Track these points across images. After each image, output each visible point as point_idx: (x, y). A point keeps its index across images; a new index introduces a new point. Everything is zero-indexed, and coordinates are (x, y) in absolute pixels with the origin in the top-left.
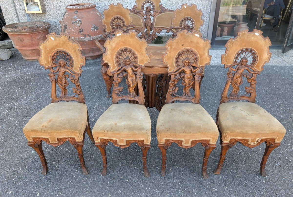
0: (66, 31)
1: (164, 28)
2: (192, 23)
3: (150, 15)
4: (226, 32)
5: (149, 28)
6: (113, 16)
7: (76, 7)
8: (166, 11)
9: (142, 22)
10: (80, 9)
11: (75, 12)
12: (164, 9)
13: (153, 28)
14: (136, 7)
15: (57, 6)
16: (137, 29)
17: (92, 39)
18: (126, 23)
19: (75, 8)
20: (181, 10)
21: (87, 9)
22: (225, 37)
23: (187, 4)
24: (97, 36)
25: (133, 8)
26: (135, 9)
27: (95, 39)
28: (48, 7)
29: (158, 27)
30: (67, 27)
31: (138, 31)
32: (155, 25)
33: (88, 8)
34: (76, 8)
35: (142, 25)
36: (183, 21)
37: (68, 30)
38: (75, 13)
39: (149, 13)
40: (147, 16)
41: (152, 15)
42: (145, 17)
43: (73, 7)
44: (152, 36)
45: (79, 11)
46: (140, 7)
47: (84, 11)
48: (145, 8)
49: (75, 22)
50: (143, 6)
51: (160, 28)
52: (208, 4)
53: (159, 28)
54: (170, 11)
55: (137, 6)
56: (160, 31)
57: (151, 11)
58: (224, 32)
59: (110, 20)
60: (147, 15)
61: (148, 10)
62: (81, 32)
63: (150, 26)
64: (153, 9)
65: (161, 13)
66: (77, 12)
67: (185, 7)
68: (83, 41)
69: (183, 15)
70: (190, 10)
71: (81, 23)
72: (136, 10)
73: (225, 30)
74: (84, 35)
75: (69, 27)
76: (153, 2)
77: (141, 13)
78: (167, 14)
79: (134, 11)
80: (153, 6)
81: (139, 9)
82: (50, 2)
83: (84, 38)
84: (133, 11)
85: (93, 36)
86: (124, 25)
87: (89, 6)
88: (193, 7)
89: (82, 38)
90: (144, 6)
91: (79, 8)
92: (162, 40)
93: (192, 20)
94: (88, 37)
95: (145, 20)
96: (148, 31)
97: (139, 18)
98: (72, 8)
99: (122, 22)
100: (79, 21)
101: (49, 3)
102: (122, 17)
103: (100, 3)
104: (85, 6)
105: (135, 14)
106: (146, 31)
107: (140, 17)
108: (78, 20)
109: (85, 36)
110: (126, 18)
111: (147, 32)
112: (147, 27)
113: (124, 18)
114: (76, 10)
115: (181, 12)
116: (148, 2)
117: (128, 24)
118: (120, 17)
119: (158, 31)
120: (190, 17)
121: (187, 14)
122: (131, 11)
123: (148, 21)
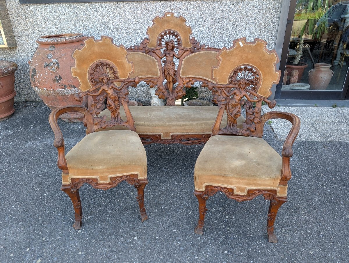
0: (34, 79)
1: (197, 79)
2: (256, 78)
3: (172, 55)
4: (295, 77)
5: (171, 78)
6: (92, 61)
8: (202, 48)
9: (158, 67)
10: (58, 44)
11: (50, 47)
12: (198, 44)
13: (178, 79)
14: (148, 42)
15: (33, 37)
16: (149, 79)
18: (119, 74)
19: (49, 41)
20: (233, 52)
21: (70, 43)
22: (294, 84)
23: (245, 39)
25: (143, 43)
26: (145, 46)
28: (19, 39)
29: (187, 76)
30: (35, 72)
32: (181, 73)
33: (72, 42)
34: (52, 41)
35: (159, 73)
36: (235, 72)
37: (38, 77)
38: (51, 49)
39: (172, 53)
40: (167, 58)
41: (177, 56)
42: (164, 59)
43: (46, 39)
44: (176, 92)
45: (57, 47)
46: (155, 42)
47: (65, 46)
48: (163, 43)
49: (48, 65)
50: (161, 39)
51: (191, 79)
53: (189, 78)
54: (209, 48)
55: (149, 40)
56: (190, 83)
57: (175, 49)
58: (292, 78)
59: (87, 69)
60: (167, 55)
61: (168, 47)
62: (57, 80)
63: (172, 74)
64: (179, 44)
65: (192, 52)
66: (54, 47)
67: (242, 45)
68: (62, 95)
69: (236, 62)
70: (250, 51)
71: (58, 66)
72: (148, 47)
73: (294, 75)
74: (63, 86)
75: (39, 72)
76: (179, 32)
77: (157, 52)
78: (203, 54)
79: (144, 48)
80: (178, 39)
81: (153, 46)
82: (22, 31)
83: (63, 91)
84: (142, 48)
86: (116, 78)
87: (74, 38)
88: (258, 45)
89: (59, 90)
90: (163, 40)
91: (56, 41)
93: (254, 71)
94: (71, 88)
95: (163, 65)
96: (169, 83)
97: (154, 61)
98: (44, 41)
99: (111, 72)
100: (55, 63)
101: (21, 33)
102: (112, 64)
104: (67, 38)
105: (146, 55)
106: (166, 83)
107: (156, 61)
108: (54, 60)
109: (65, 87)
110: (121, 65)
111: (167, 86)
112: (168, 77)
113: (116, 64)
114: (51, 44)
115: (231, 55)
116: (170, 33)
117: (125, 77)
118: (107, 62)
119: (187, 83)
120: (250, 64)
121: (245, 58)
122: (139, 48)
123: (170, 66)
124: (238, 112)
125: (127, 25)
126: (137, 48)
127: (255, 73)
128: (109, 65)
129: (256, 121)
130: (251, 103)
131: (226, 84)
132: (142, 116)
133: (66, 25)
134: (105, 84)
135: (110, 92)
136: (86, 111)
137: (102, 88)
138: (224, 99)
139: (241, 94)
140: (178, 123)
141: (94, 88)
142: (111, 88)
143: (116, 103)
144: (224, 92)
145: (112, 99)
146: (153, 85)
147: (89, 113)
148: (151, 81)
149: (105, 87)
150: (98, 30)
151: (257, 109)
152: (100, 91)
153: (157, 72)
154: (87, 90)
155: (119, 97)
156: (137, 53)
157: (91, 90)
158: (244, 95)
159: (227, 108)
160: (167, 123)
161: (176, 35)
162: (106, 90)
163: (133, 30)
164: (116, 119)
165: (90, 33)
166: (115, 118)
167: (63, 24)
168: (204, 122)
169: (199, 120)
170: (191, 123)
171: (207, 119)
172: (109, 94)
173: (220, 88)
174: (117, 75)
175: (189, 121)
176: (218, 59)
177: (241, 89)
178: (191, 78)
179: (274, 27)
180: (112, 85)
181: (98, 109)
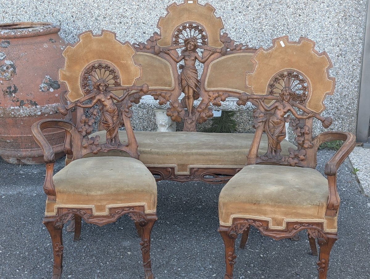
1: (229, 94)
2: (303, 87)
3: (193, 58)
5: (191, 91)
6: (88, 61)
7: (6, 31)
8: (238, 48)
9: (172, 75)
10: (15, 37)
11: (3, 42)
12: (232, 43)
13: (202, 92)
14: (160, 38)
16: (159, 92)
17: (41, 111)
18: (122, 78)
19: (2, 33)
20: (272, 53)
21: (34, 36)
23: (287, 37)
24: (54, 105)
25: (150, 40)
26: (154, 44)
27: (47, 111)
29: (216, 89)
31: (162, 100)
32: (206, 83)
33: (37, 35)
34: (7, 33)
35: (174, 83)
36: (276, 80)
38: (3, 45)
39: (193, 55)
40: (187, 62)
41: (200, 59)
42: (182, 63)
44: (198, 111)
45: (14, 42)
46: (169, 38)
47: (25, 41)
48: (181, 41)
50: (177, 35)
51: (221, 93)
52: (357, 32)
53: (218, 91)
54: (248, 49)
55: (160, 35)
56: (219, 99)
57: (198, 50)
59: (80, 71)
60: (186, 58)
61: (189, 46)
62: (11, 93)
63: (193, 85)
64: (204, 43)
65: (224, 54)
66: (9, 43)
67: (283, 45)
68: (15, 117)
69: (277, 66)
70: (295, 53)
71: (14, 72)
72: (159, 46)
74: (19, 102)
76: (204, 26)
77: (172, 52)
78: (239, 57)
79: (153, 47)
80: (203, 36)
81: (165, 44)
83: (17, 110)
84: (149, 47)
85: (42, 105)
86: (117, 84)
87: (41, 29)
88: (303, 45)
89: (12, 108)
90: (181, 36)
91: (13, 34)
92: (232, 118)
93: (301, 78)
94: (30, 106)
95: (180, 71)
96: (189, 98)
97: (166, 65)
99: (111, 76)
100: (10, 66)
102: (113, 65)
103: (74, 21)
105: (155, 56)
106: (184, 99)
107: (168, 64)
108: (8, 62)
109: (22, 104)
110: (126, 68)
111: (185, 102)
112: (186, 89)
113: (118, 66)
114: (6, 38)
115: (270, 57)
116: (191, 27)
117: (129, 83)
118: (107, 63)
119: (215, 99)
120: (295, 69)
121: (287, 61)
122: (144, 47)
123: (190, 73)
124: (281, 132)
125: (121, 11)
126: (142, 47)
127: (302, 80)
128: (109, 67)
129: (306, 146)
130: (299, 120)
131: (264, 94)
132: (148, 141)
133: (22, 9)
134: (102, 93)
135: (108, 103)
136: (73, 128)
137: (98, 97)
138: (262, 115)
139: (284, 107)
140: (200, 151)
141: (87, 97)
142: (109, 97)
143: (114, 119)
144: (262, 105)
145: (110, 113)
146: (164, 100)
147: (77, 132)
148: (160, 95)
149: (101, 97)
150: (72, 16)
151: (307, 129)
152: (95, 101)
153: (171, 82)
154: (77, 100)
155: (119, 111)
156: (142, 53)
157: (83, 100)
158: (289, 110)
159: (267, 126)
160: (184, 151)
161: (201, 30)
162: (103, 100)
163: (131, 18)
164: (113, 142)
165: (60, 21)
166: (112, 140)
167: (17, 7)
168: (237, 150)
169: (230, 148)
170: (219, 151)
171: (241, 147)
172: (106, 106)
173: (257, 100)
174: (118, 81)
175: (216, 149)
176: (254, 62)
177: (284, 101)
178: (221, 91)
179: (360, 18)
180: (111, 94)
181: (89, 126)
